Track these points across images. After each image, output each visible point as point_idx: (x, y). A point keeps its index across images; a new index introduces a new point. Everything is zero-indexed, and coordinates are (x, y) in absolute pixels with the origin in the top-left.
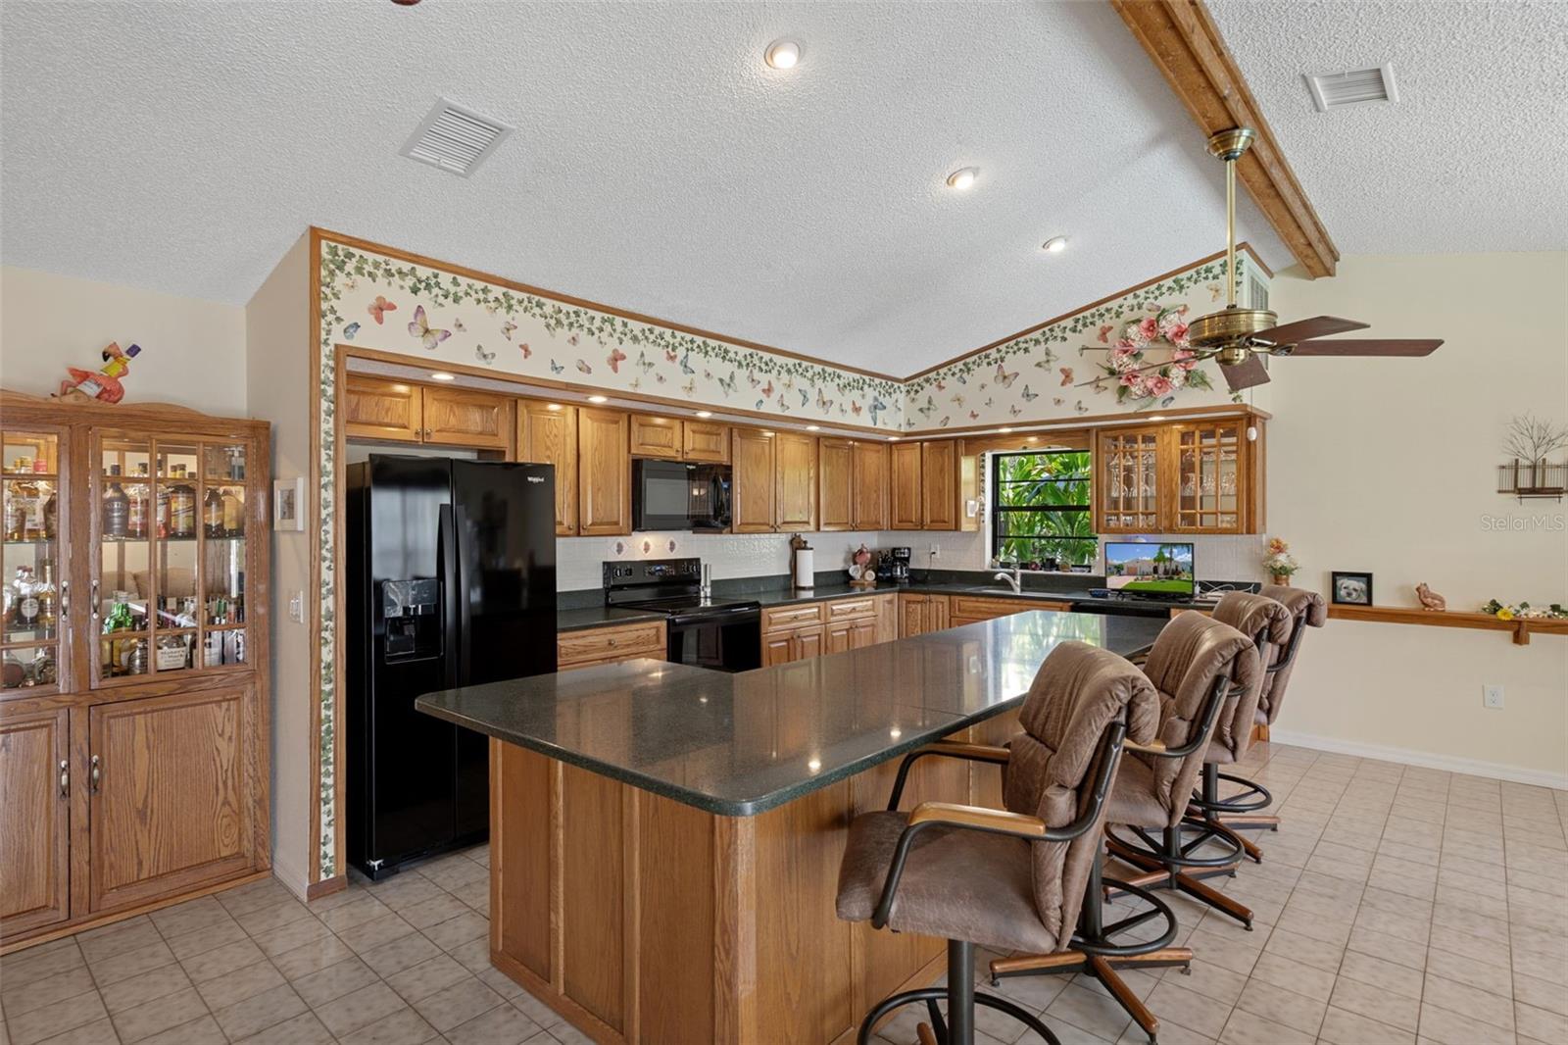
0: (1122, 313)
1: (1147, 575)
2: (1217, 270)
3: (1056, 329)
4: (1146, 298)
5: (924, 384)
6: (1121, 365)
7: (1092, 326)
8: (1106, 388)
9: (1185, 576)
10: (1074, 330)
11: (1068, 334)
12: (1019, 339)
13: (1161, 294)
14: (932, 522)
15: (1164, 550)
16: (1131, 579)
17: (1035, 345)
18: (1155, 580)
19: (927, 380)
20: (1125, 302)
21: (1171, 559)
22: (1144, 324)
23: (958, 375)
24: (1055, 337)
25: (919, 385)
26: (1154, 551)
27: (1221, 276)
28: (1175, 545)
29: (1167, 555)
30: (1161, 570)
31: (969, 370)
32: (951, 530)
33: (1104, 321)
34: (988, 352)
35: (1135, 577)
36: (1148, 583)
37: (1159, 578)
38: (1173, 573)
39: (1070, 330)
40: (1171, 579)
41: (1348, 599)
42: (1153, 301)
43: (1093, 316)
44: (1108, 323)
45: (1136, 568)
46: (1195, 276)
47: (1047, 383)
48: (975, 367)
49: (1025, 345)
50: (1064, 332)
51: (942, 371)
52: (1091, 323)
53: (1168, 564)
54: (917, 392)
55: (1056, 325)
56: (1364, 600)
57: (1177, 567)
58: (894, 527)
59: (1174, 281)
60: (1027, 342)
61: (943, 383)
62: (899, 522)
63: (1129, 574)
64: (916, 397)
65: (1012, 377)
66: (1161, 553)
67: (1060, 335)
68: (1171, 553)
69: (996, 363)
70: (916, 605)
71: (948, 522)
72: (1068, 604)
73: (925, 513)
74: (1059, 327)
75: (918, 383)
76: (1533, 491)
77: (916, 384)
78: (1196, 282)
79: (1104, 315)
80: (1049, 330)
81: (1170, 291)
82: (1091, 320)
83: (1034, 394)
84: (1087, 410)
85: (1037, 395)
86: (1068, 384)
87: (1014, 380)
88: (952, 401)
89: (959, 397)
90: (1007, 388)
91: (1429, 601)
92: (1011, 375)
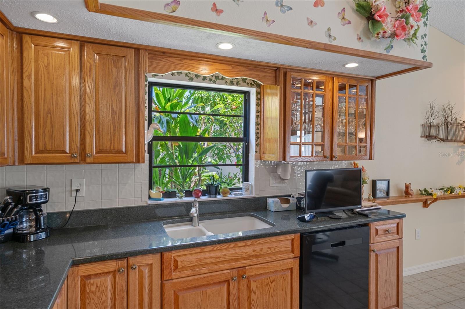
6: (375, 1)
8: (349, 23)
14: (99, 152)
32: (133, 162)
58: (28, 160)
62: (36, 153)
70: (103, 279)
71: (125, 153)
72: (297, 234)
73: (88, 140)
76: (429, 137)
83: (288, 7)
84: (335, 39)
85: (291, 9)
86: (320, 7)
91: (411, 192)
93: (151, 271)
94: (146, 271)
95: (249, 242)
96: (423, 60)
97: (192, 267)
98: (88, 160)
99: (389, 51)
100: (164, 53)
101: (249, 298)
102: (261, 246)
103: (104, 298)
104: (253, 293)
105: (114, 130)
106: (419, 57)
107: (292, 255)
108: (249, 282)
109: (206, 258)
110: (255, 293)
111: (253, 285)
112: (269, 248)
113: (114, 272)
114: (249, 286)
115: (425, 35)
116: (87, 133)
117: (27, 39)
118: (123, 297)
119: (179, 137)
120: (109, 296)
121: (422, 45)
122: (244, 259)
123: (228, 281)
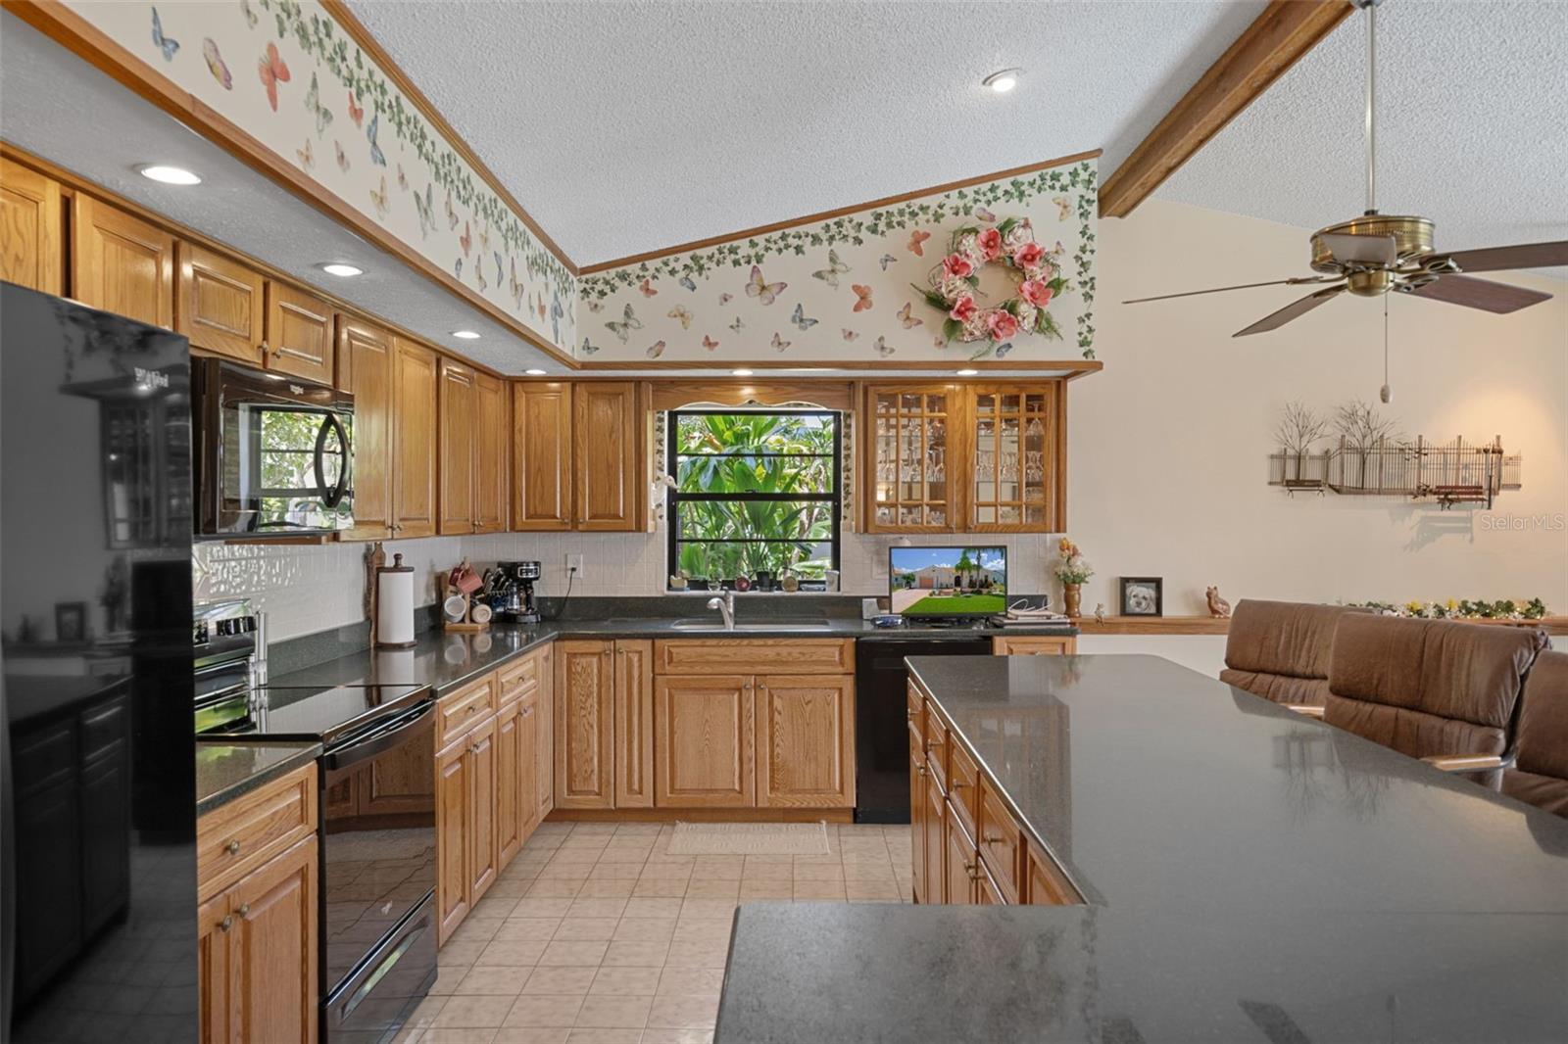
0: (943, 215)
1: (947, 588)
2: (1066, 179)
3: (846, 224)
4: (976, 201)
5: (617, 282)
6: (951, 291)
7: (900, 228)
8: (920, 322)
9: (997, 590)
10: (874, 230)
11: (864, 234)
12: (787, 231)
13: (996, 199)
14: (593, 517)
15: (969, 555)
16: (925, 593)
17: (813, 244)
18: (957, 595)
19: (623, 277)
20: (947, 201)
21: (978, 567)
22: (983, 235)
23: (682, 274)
24: (845, 236)
25: (607, 283)
26: (956, 557)
27: (1070, 188)
28: (985, 548)
29: (974, 561)
30: (965, 581)
31: (701, 268)
32: (632, 531)
33: (917, 223)
34: (735, 243)
35: (931, 591)
36: (950, 601)
37: (962, 592)
38: (982, 586)
39: (868, 228)
40: (979, 593)
41: (1140, 610)
42: (985, 206)
43: (901, 213)
44: (923, 228)
45: (932, 579)
46: (1039, 182)
47: (833, 305)
48: (713, 265)
49: (796, 242)
50: (859, 231)
51: (651, 264)
52: (899, 224)
53: (974, 573)
54: (602, 294)
55: (846, 218)
56: (1153, 609)
57: (986, 577)
58: (519, 526)
59: (1013, 184)
60: (800, 237)
61: (653, 285)
62: (527, 518)
63: (921, 587)
64: (601, 302)
65: (775, 290)
66: (965, 559)
67: (852, 233)
68: (979, 558)
69: (749, 262)
70: (589, 659)
71: (624, 519)
72: (850, 640)
73: (580, 502)
74: (851, 221)
75: (604, 279)
76: (1297, 483)
77: (602, 281)
78: (1039, 190)
79: (917, 214)
80: (835, 223)
81: (1007, 197)
82: (899, 219)
83: (811, 320)
84: (892, 351)
85: (816, 322)
86: (864, 310)
87: (778, 293)
88: (669, 316)
89: (682, 311)
90: (767, 304)
91: (1219, 607)
92: (773, 285)
93: (640, 660)
94: (635, 658)
95: (770, 642)
96: (1084, 359)
97: (692, 664)
98: (580, 527)
99: (1003, 355)
100: (672, 382)
101: (771, 720)
102: (789, 649)
103: (590, 682)
104: (776, 713)
105: (610, 489)
106: (1076, 355)
107: (840, 669)
108: (771, 696)
109: (709, 654)
110: (780, 713)
111: (777, 703)
112: (803, 654)
113: (600, 654)
114: (771, 702)
115: (1088, 316)
116: (579, 494)
117: (518, 387)
118: (610, 686)
119: (705, 494)
120: (595, 681)
121: (1080, 334)
122: (763, 663)
123: (739, 690)
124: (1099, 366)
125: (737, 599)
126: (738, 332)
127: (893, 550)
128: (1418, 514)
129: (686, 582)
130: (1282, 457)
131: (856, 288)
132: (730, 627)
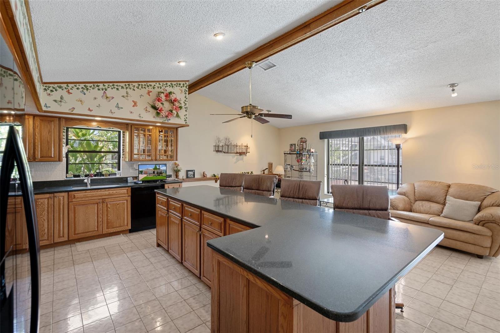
0: (155, 88)
1: (151, 174)
2: (182, 85)
3: (131, 85)
4: (163, 86)
5: (58, 88)
6: (158, 105)
7: (145, 89)
8: (149, 112)
9: (164, 175)
10: (138, 88)
11: (135, 88)
12: (114, 84)
13: (167, 86)
14: (42, 157)
15: (157, 166)
16: (145, 175)
17: (122, 88)
18: (154, 176)
19: (60, 87)
20: (156, 85)
21: (159, 169)
22: (165, 94)
23: (81, 90)
24: (130, 88)
25: (54, 88)
26: (154, 166)
27: (183, 87)
28: (161, 164)
29: (158, 167)
30: (156, 172)
31: (87, 89)
32: (57, 161)
33: (149, 88)
34: (98, 84)
35: (147, 175)
36: (152, 177)
37: (155, 175)
38: (160, 173)
39: (137, 87)
40: (159, 175)
41: (190, 177)
42: (165, 87)
43: (145, 85)
44: (150, 90)
45: (147, 172)
46: (176, 85)
47: (127, 104)
48: (91, 89)
49: (117, 87)
50: (134, 87)
51: (70, 85)
52: (144, 88)
53: (158, 170)
54: (52, 91)
55: (131, 83)
56: (193, 176)
57: (161, 171)
59: (171, 84)
60: (118, 86)
61: (71, 91)
63: (145, 174)
64: (51, 93)
65: (111, 98)
66: (156, 167)
67: (132, 88)
68: (159, 166)
69: (103, 90)
70: (44, 200)
71: (54, 158)
72: (129, 188)
73: (36, 153)
74: (132, 85)
75: (53, 87)
76: (218, 151)
77: (52, 87)
78: (176, 86)
79: (149, 86)
80: (128, 84)
81: (170, 86)
82: (144, 87)
83: (121, 107)
84: (142, 118)
86: (135, 107)
87: (111, 99)
88: (76, 101)
89: (81, 100)
90: (108, 102)
91: (205, 175)
92: (110, 97)
93: (64, 198)
94: (62, 198)
95: (107, 190)
97: (82, 198)
98: (36, 160)
99: (168, 121)
101: (107, 210)
102: (112, 191)
103: (44, 207)
104: (109, 208)
105: (48, 149)
106: (184, 123)
107: (127, 195)
108: (107, 204)
109: (87, 195)
110: (110, 208)
111: (109, 206)
112: (117, 192)
113: (48, 198)
114: (107, 206)
115: (186, 115)
116: (36, 150)
118: (52, 207)
120: (46, 206)
121: (185, 118)
122: (105, 195)
123: (97, 204)
124: (188, 126)
125: (91, 180)
126: (99, 108)
127: (139, 165)
128: (236, 157)
129: (73, 176)
130: (215, 146)
131: (133, 101)
132: (89, 187)
